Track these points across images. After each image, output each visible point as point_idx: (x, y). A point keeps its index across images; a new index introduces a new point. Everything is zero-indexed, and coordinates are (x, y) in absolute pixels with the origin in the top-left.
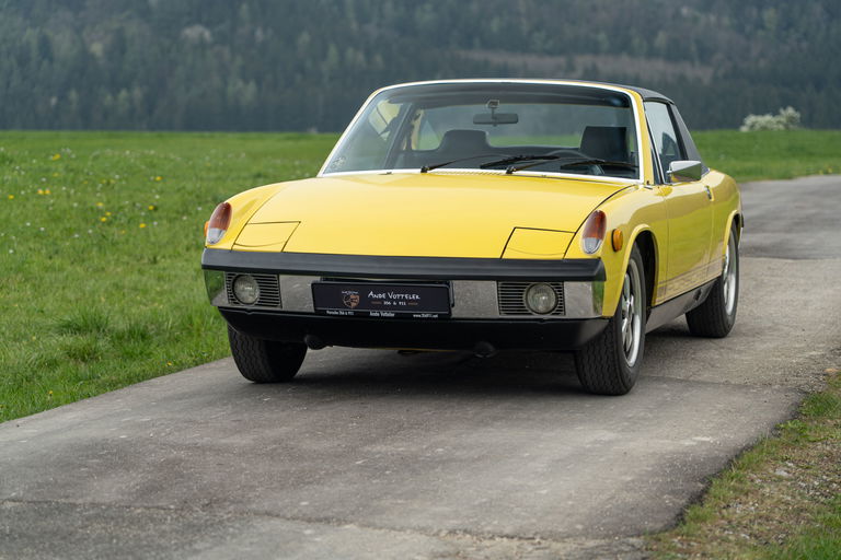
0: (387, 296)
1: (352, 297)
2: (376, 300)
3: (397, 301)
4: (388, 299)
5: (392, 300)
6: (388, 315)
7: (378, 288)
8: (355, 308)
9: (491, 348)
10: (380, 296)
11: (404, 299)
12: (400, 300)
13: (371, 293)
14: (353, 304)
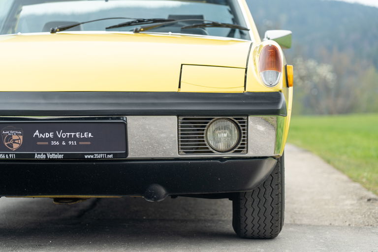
0: (55, 135)
1: (15, 137)
2: (42, 140)
3: (67, 140)
4: (56, 138)
5: (61, 140)
6: (56, 157)
7: (44, 126)
8: (17, 150)
9: (163, 191)
10: (47, 135)
11: (75, 138)
12: (70, 139)
13: (37, 133)
14: (16, 146)
